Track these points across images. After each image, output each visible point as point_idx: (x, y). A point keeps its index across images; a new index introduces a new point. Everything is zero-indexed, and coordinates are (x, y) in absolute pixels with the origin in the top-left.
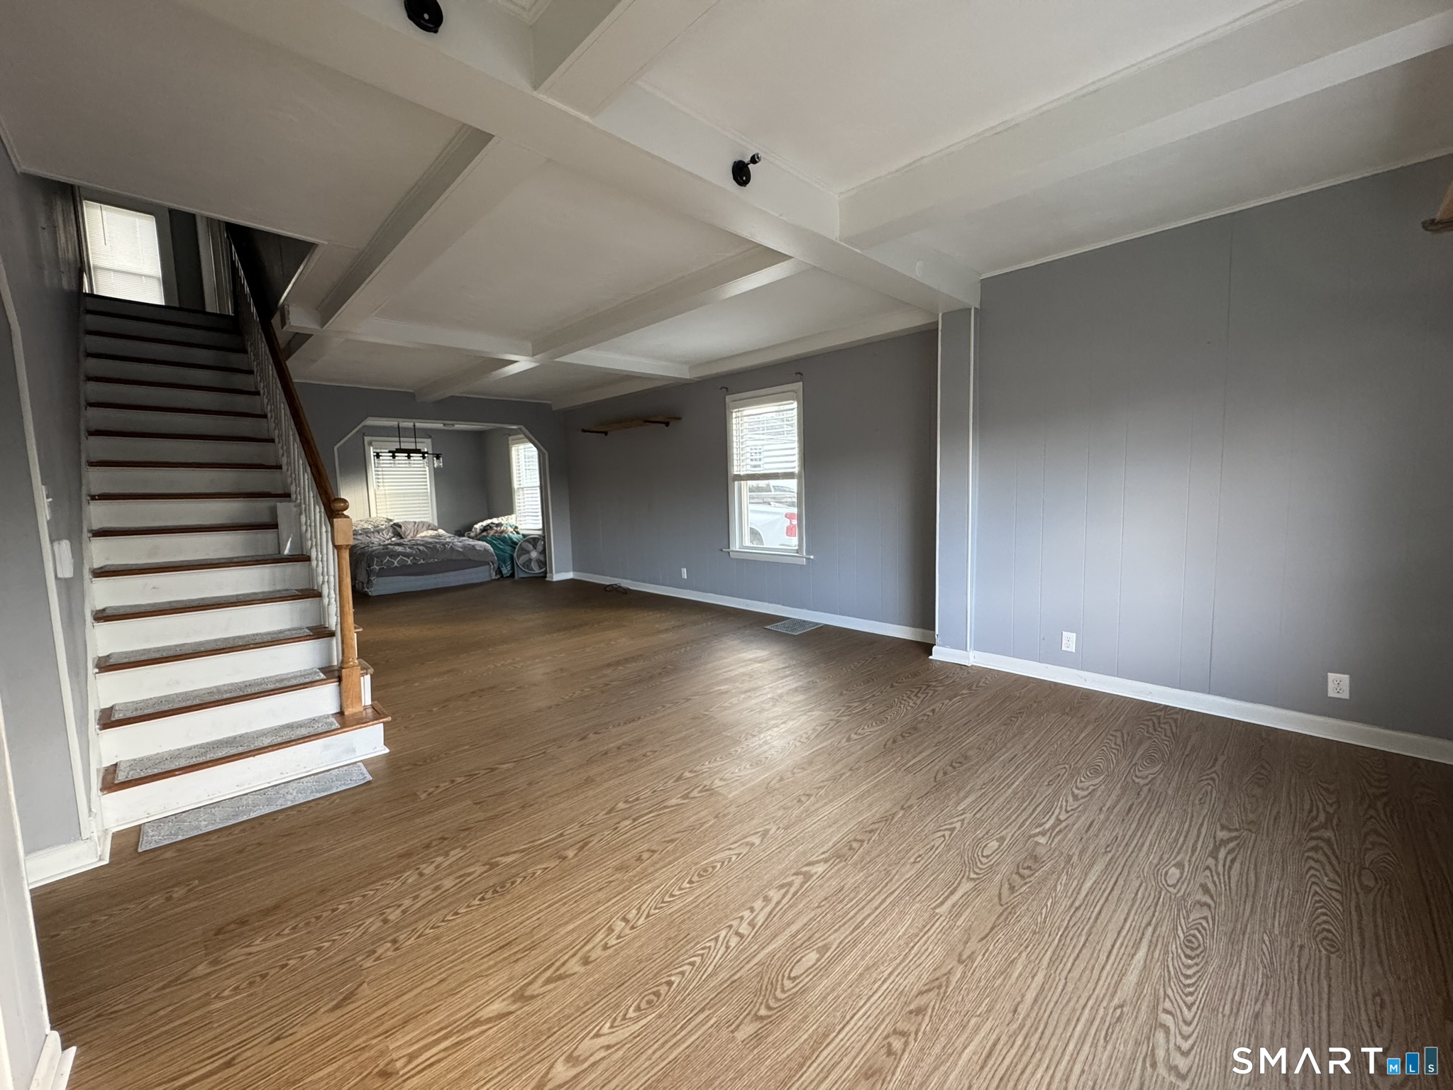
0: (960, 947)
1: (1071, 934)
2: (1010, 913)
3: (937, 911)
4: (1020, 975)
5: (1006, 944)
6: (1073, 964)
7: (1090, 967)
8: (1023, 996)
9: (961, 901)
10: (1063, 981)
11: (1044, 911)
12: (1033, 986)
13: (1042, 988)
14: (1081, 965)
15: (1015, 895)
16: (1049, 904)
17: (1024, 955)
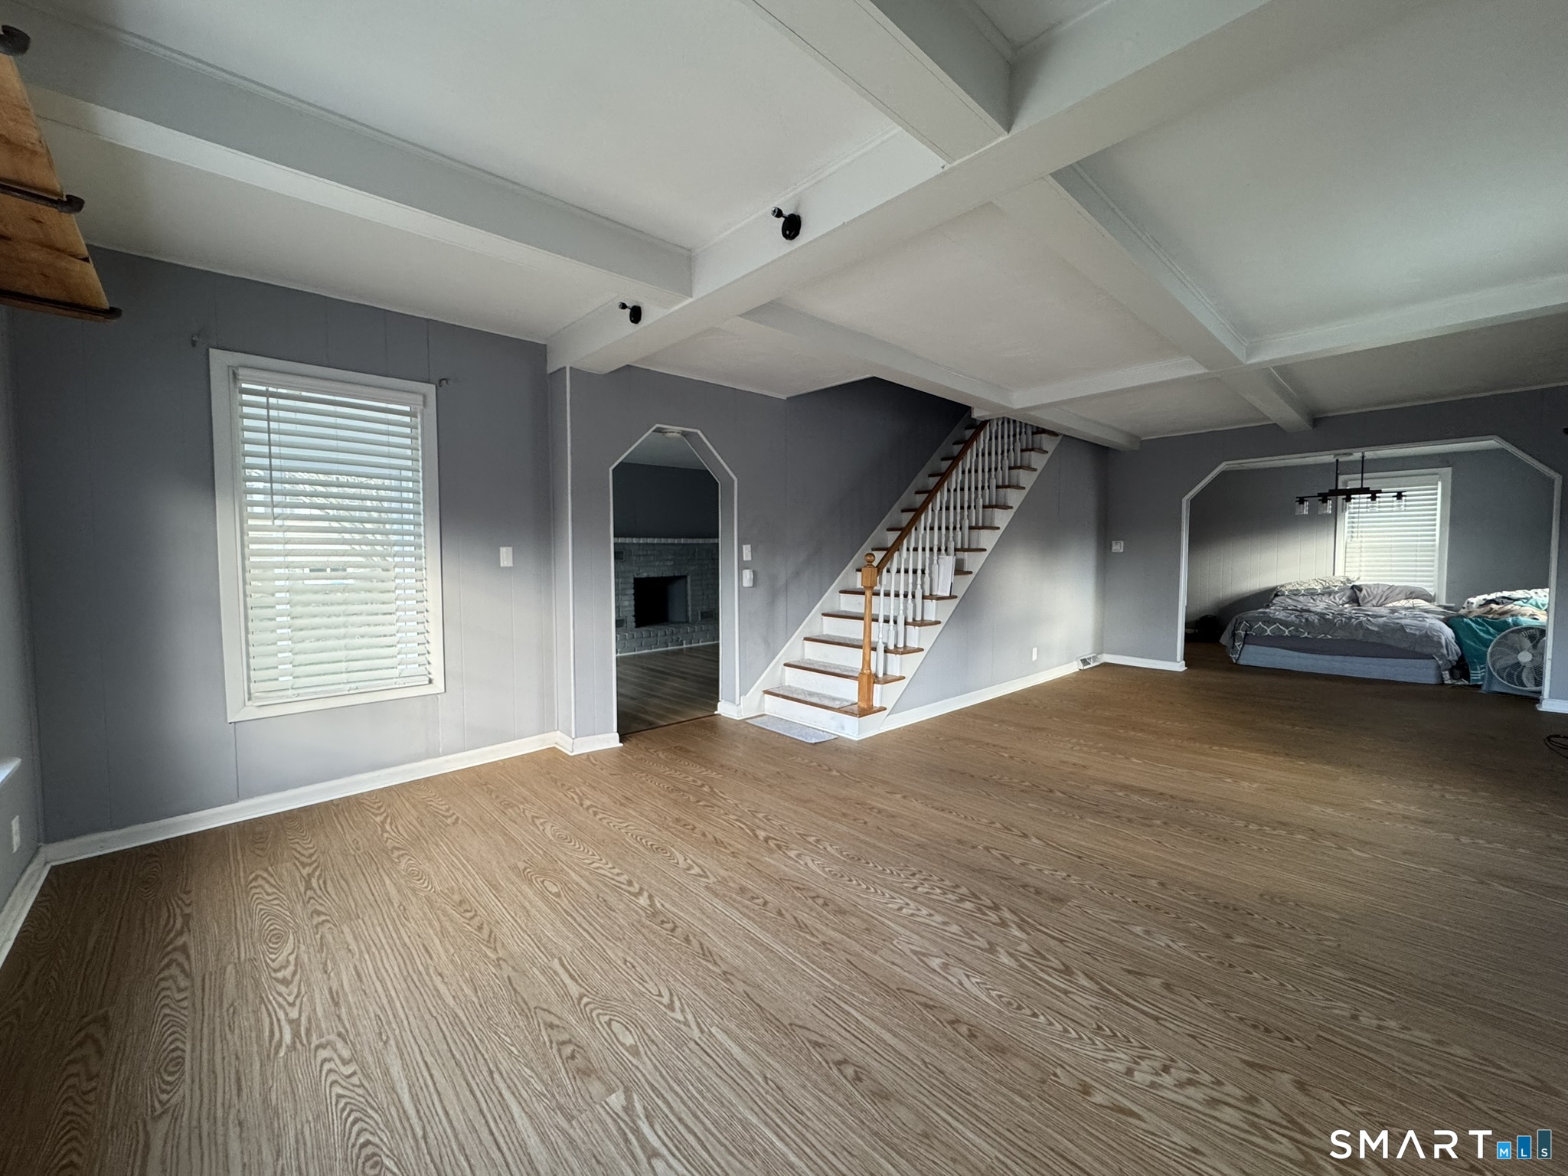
0: (511, 962)
1: (469, 1048)
2: (523, 1010)
3: (556, 960)
4: (462, 990)
5: (494, 993)
6: (442, 1031)
7: (430, 1042)
8: (446, 983)
9: (558, 980)
10: (435, 1014)
11: (508, 1040)
12: (448, 994)
13: (441, 998)
14: (437, 1036)
15: (542, 1025)
16: (513, 1049)
17: (475, 1000)
